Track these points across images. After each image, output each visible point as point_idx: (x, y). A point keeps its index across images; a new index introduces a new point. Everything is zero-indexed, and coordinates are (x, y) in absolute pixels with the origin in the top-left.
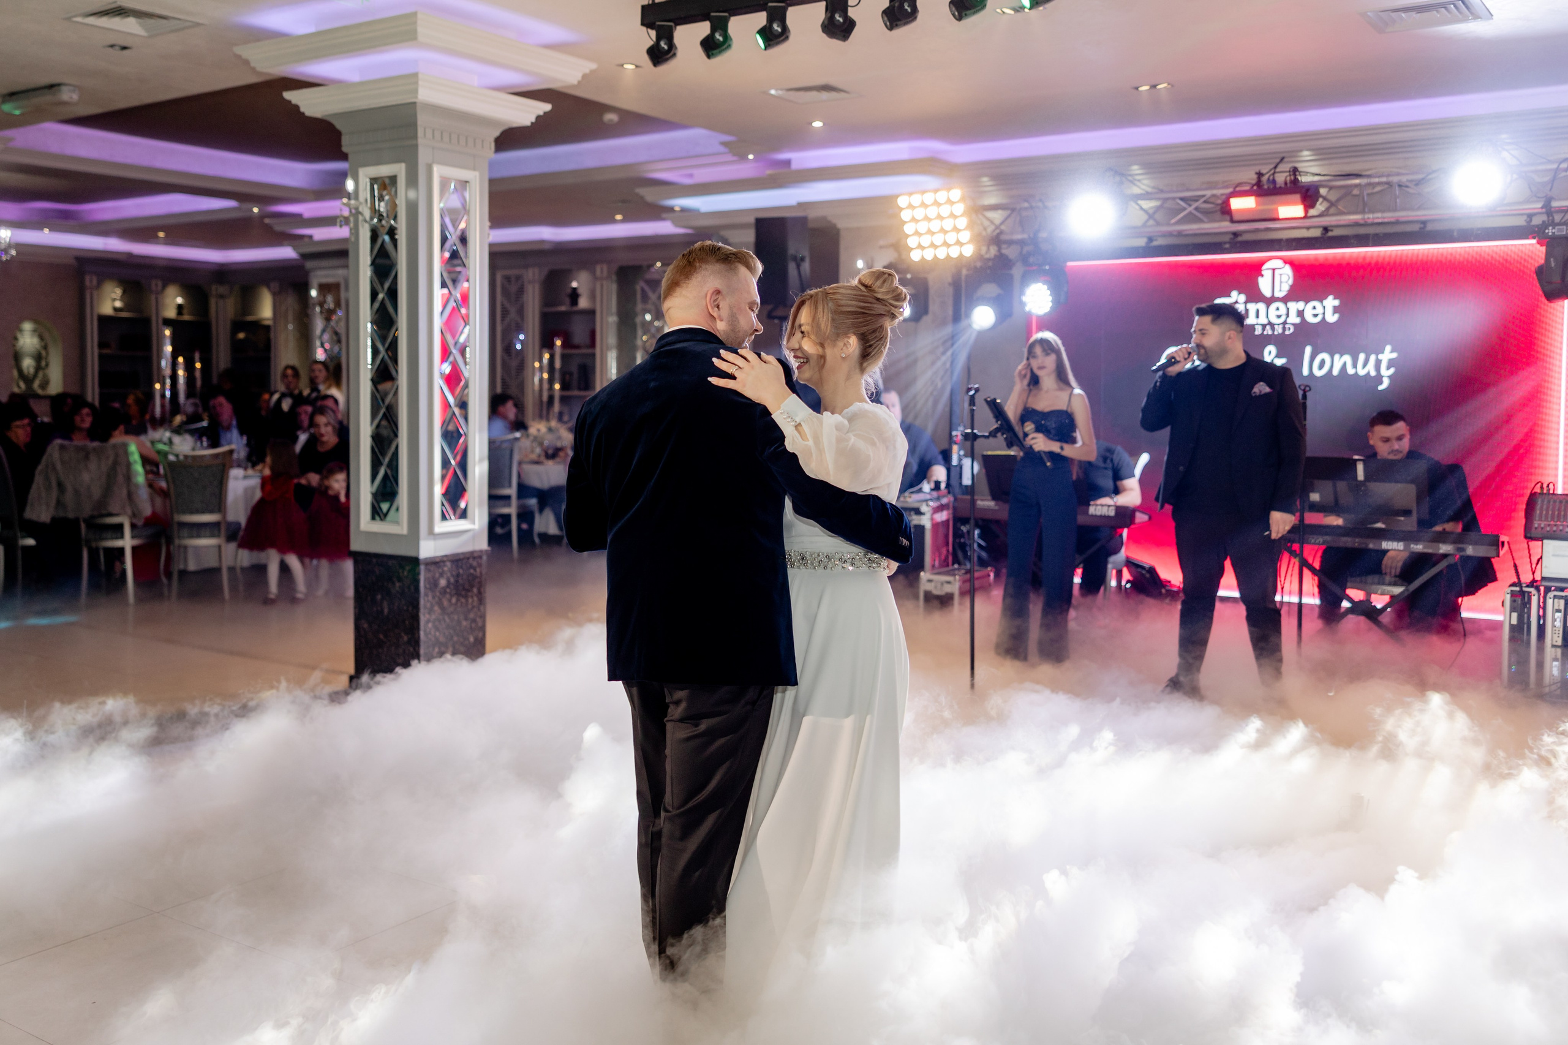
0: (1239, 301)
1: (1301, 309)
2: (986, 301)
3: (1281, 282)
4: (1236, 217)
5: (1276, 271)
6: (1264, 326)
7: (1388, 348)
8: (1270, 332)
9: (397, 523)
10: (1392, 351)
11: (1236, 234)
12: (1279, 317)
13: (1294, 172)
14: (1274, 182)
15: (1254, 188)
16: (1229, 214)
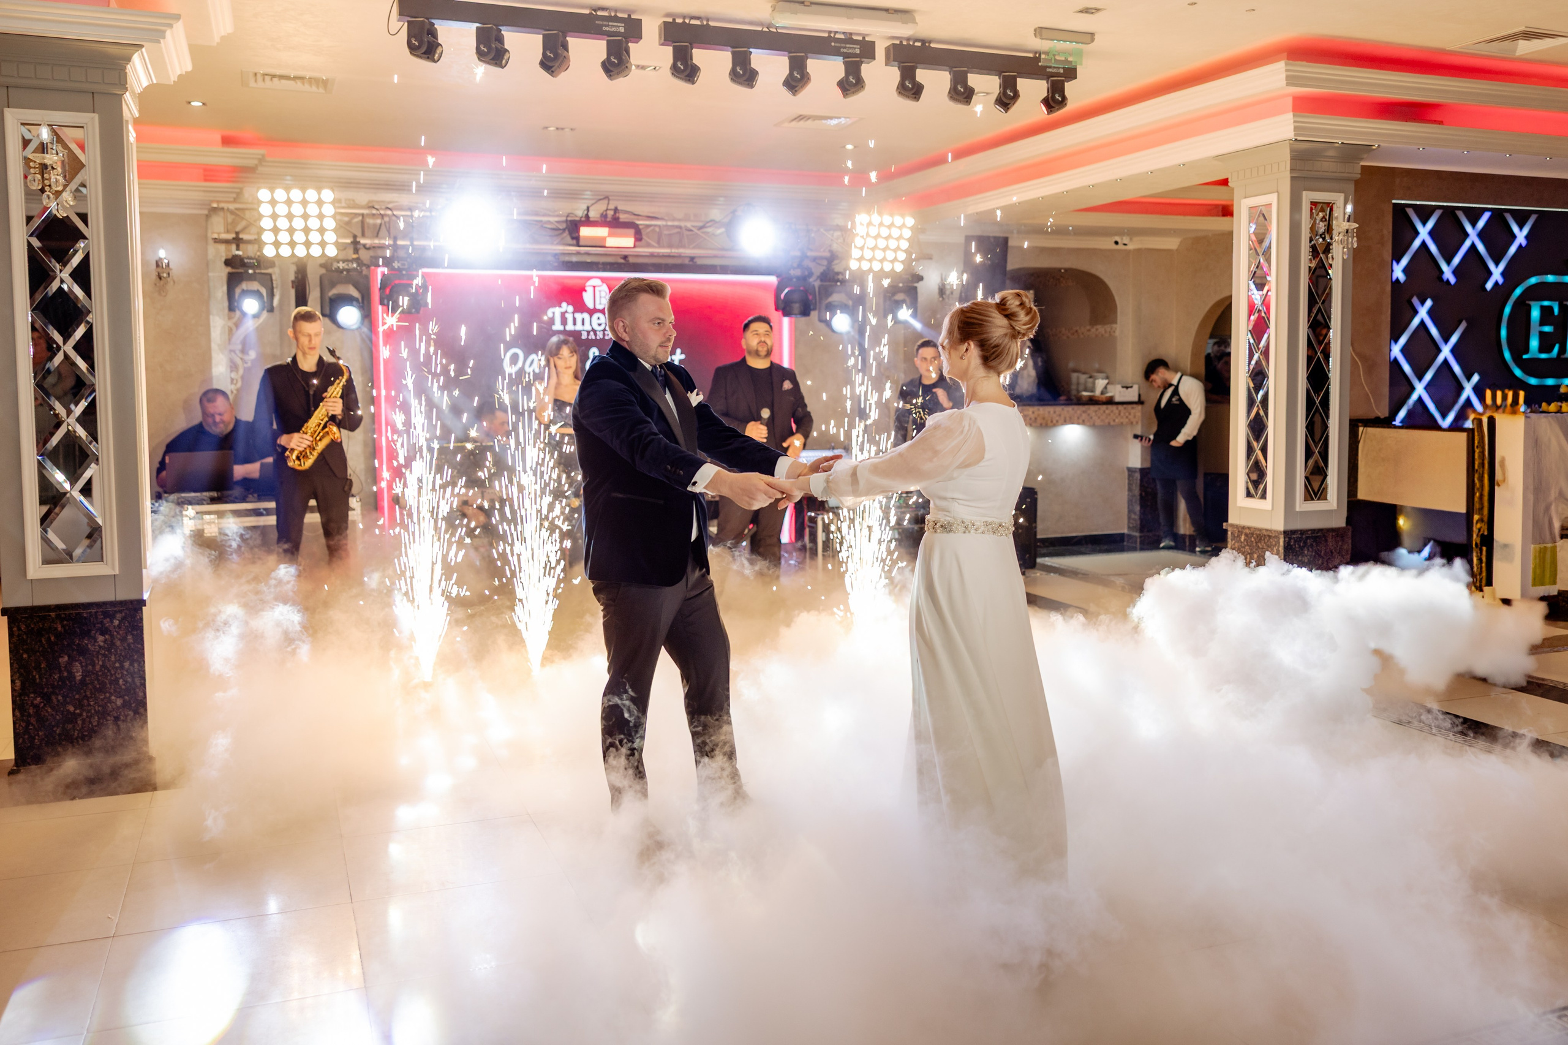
0: (568, 311)
3: (600, 297)
4: (582, 242)
5: (597, 289)
6: (588, 332)
7: (679, 351)
8: (594, 337)
10: (682, 353)
12: (600, 325)
13: (616, 210)
14: (604, 216)
15: (583, 219)
16: (576, 239)
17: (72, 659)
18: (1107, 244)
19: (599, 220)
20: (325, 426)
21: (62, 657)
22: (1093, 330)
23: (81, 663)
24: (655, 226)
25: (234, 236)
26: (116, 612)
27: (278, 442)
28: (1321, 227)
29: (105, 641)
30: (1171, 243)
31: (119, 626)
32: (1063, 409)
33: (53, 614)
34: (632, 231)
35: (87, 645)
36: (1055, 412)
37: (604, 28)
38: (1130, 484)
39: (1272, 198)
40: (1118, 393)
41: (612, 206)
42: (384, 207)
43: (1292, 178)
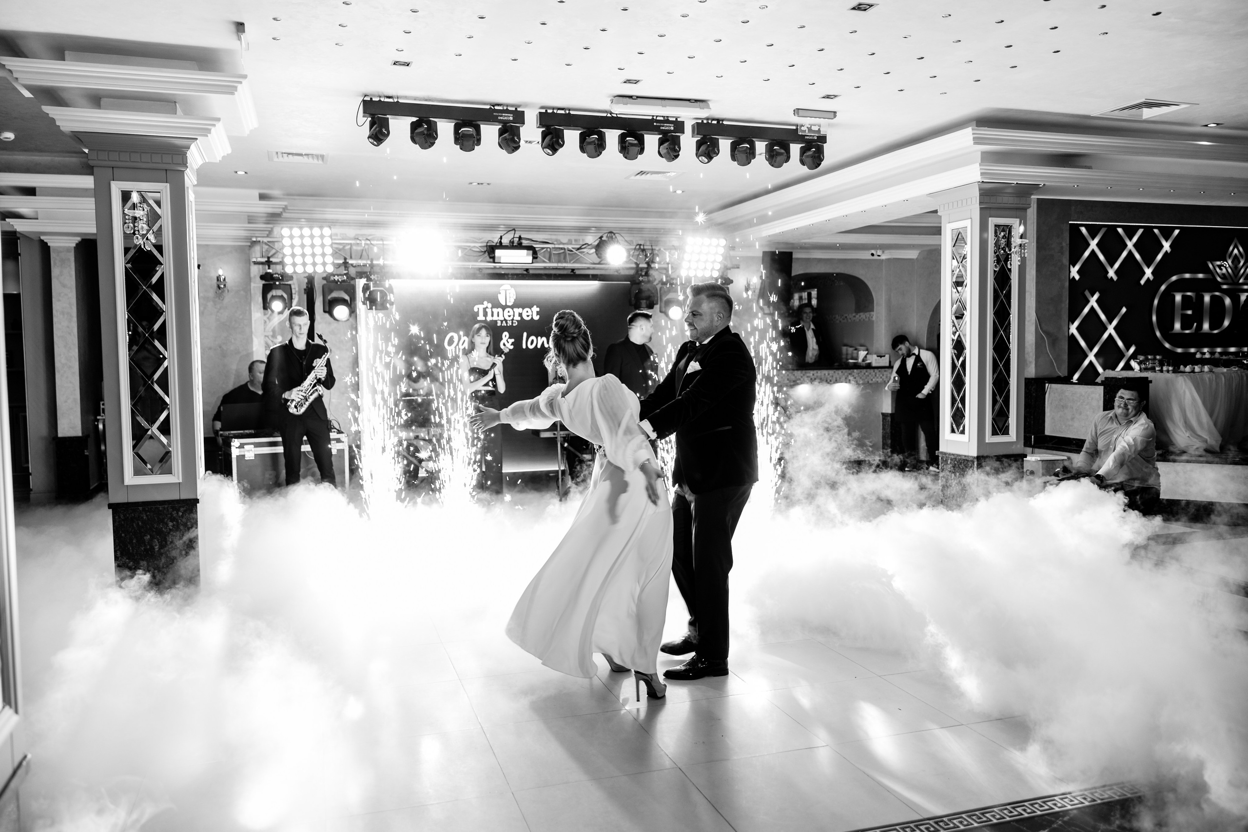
0: (487, 307)
1: (521, 312)
3: (510, 297)
5: (507, 291)
6: (502, 321)
8: (505, 325)
12: (509, 316)
13: (520, 238)
14: (512, 242)
15: (498, 244)
16: (493, 258)
17: (152, 538)
18: (865, 255)
19: (508, 244)
20: (315, 386)
21: (146, 536)
22: (857, 316)
23: (158, 540)
24: (547, 248)
25: (266, 259)
26: (180, 507)
27: (283, 396)
28: (1003, 242)
29: (173, 526)
30: (913, 254)
31: (182, 516)
32: (835, 372)
33: (141, 508)
34: (531, 252)
35: (162, 528)
36: (829, 374)
37: (499, 118)
38: (884, 425)
39: (967, 223)
40: (874, 360)
41: (517, 235)
42: (365, 239)
43: (981, 208)
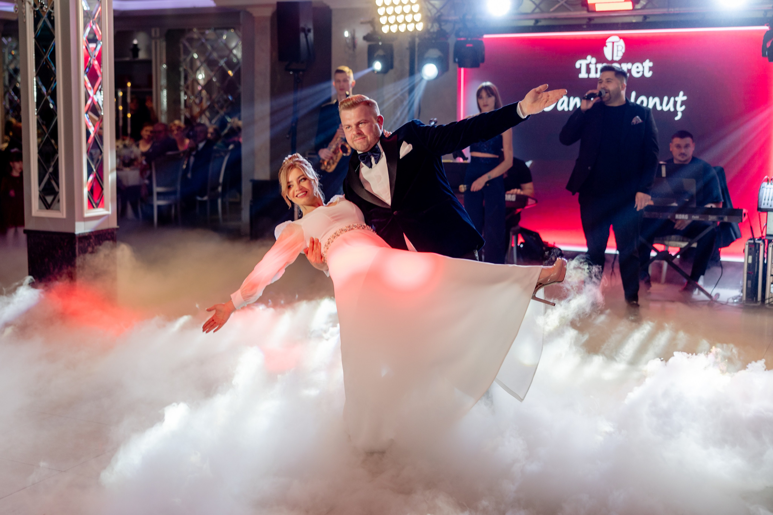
0: (591, 62)
1: (629, 68)
2: (432, 60)
3: (618, 51)
4: (590, 9)
5: (614, 43)
7: (681, 93)
9: (58, 209)
10: (684, 95)
11: (590, 19)
16: (586, 6)
27: (318, 154)
